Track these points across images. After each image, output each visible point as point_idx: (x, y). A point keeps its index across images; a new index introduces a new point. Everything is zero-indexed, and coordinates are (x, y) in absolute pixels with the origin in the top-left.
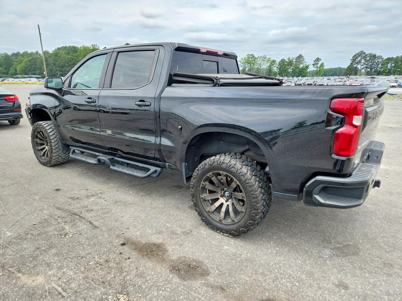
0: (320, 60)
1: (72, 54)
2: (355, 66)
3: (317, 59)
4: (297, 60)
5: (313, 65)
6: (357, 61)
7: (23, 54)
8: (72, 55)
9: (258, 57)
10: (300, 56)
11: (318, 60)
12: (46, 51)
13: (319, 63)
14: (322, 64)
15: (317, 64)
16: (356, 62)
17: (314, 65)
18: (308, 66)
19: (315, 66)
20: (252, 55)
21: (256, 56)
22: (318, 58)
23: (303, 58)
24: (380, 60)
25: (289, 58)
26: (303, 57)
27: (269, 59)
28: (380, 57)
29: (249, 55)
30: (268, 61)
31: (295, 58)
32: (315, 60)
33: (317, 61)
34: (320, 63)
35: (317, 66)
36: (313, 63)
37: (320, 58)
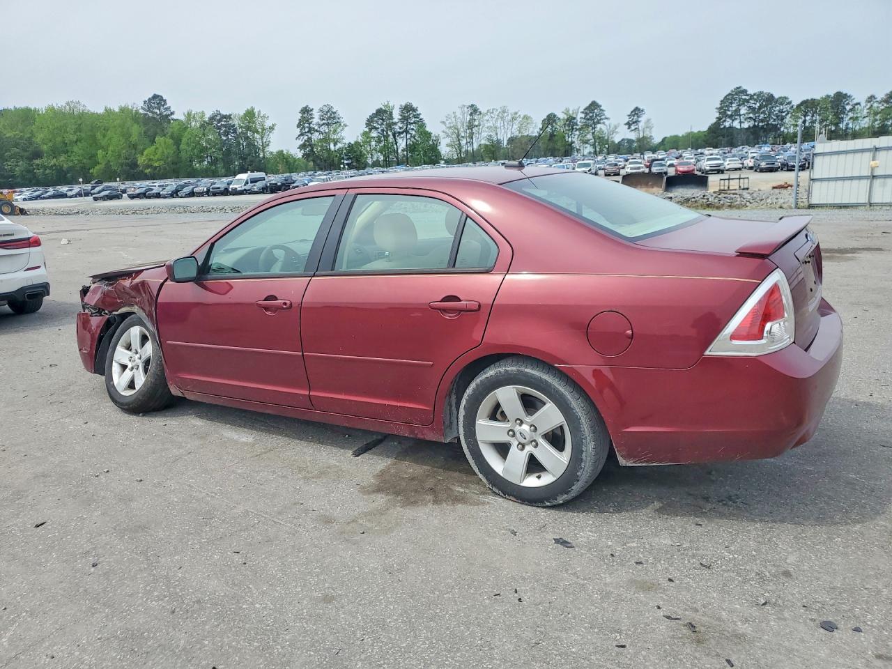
0: (643, 112)
2: (727, 124)
3: (634, 110)
4: (586, 114)
5: (626, 124)
6: (729, 113)
9: (488, 111)
10: (594, 105)
11: (637, 112)
13: (640, 119)
14: (649, 126)
15: (636, 122)
16: (727, 115)
17: (629, 124)
18: (616, 127)
19: (633, 127)
20: (472, 105)
21: (483, 109)
22: (637, 109)
23: (601, 110)
24: (786, 108)
25: (568, 110)
26: (601, 106)
27: (516, 113)
28: (783, 100)
29: (463, 106)
31: (581, 110)
32: (631, 114)
33: (636, 114)
34: (643, 119)
35: (637, 127)
36: (627, 120)
37: (641, 108)
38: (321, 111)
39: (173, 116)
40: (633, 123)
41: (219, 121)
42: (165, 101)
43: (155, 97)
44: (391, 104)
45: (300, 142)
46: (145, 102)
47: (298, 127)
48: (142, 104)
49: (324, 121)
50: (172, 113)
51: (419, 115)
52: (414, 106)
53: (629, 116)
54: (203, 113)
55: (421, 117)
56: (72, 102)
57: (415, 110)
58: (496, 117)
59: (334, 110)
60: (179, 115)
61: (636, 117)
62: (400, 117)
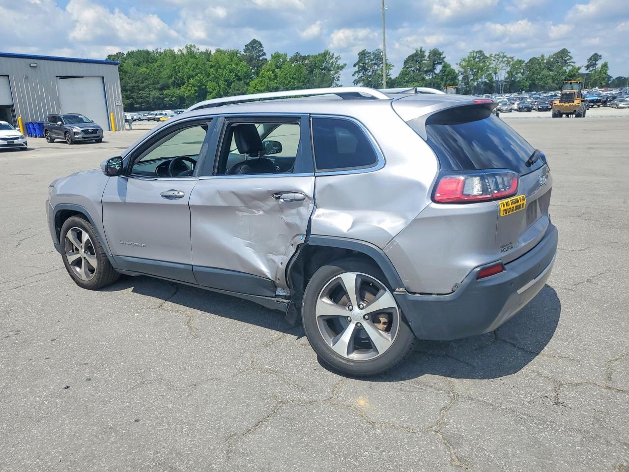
0: (600, 57)
1: (145, 65)
3: (593, 56)
5: (585, 67)
8: (147, 68)
9: (491, 56)
11: (596, 57)
14: (605, 66)
15: (594, 65)
17: (588, 67)
18: (579, 69)
19: (591, 69)
21: (487, 55)
22: (596, 54)
26: (569, 53)
29: (474, 52)
30: (509, 62)
32: (591, 59)
34: (600, 64)
35: (594, 68)
36: (586, 64)
37: (599, 53)
39: (265, 57)
40: (591, 66)
44: (423, 50)
45: (356, 77)
47: (355, 66)
49: (373, 62)
50: (264, 54)
51: (444, 58)
52: (441, 51)
54: (286, 55)
55: (445, 60)
56: (191, 46)
57: (441, 54)
58: (497, 60)
60: (268, 57)
62: (428, 59)
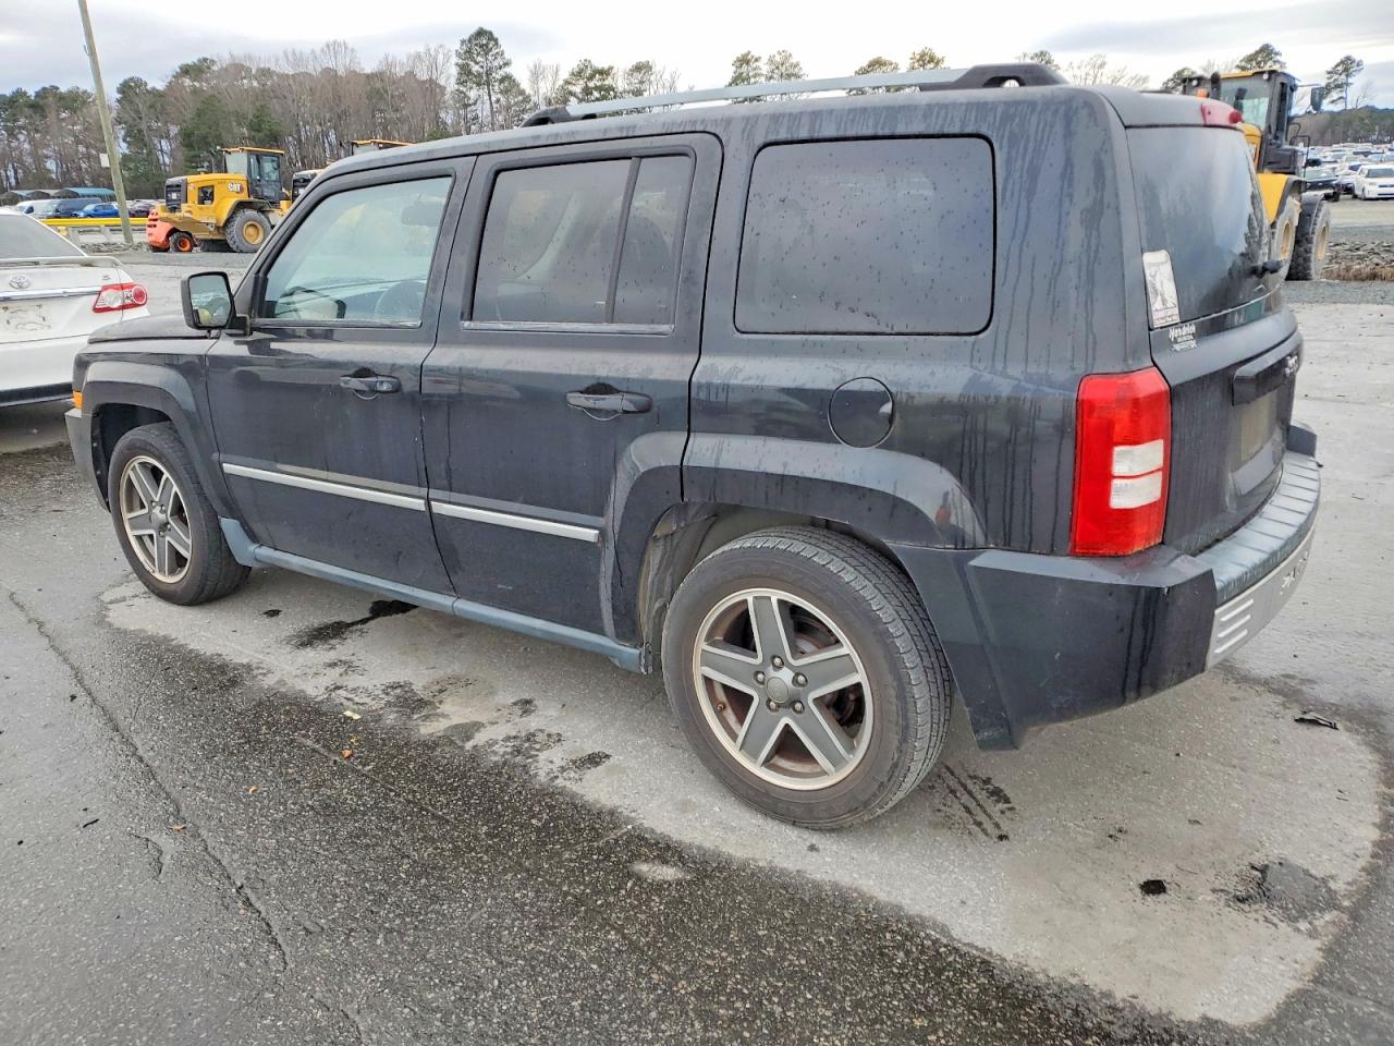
7: (38, 94)
12: (132, 79)
13: (1350, 80)
20: (1042, 54)
23: (1279, 61)
25: (1212, 63)
27: (1121, 70)
31: (1238, 63)
33: (1346, 70)
38: (771, 61)
41: (591, 78)
42: (496, 40)
43: (481, 33)
46: (463, 42)
48: (457, 46)
53: (1329, 73)
59: (794, 60)
61: (1343, 77)
